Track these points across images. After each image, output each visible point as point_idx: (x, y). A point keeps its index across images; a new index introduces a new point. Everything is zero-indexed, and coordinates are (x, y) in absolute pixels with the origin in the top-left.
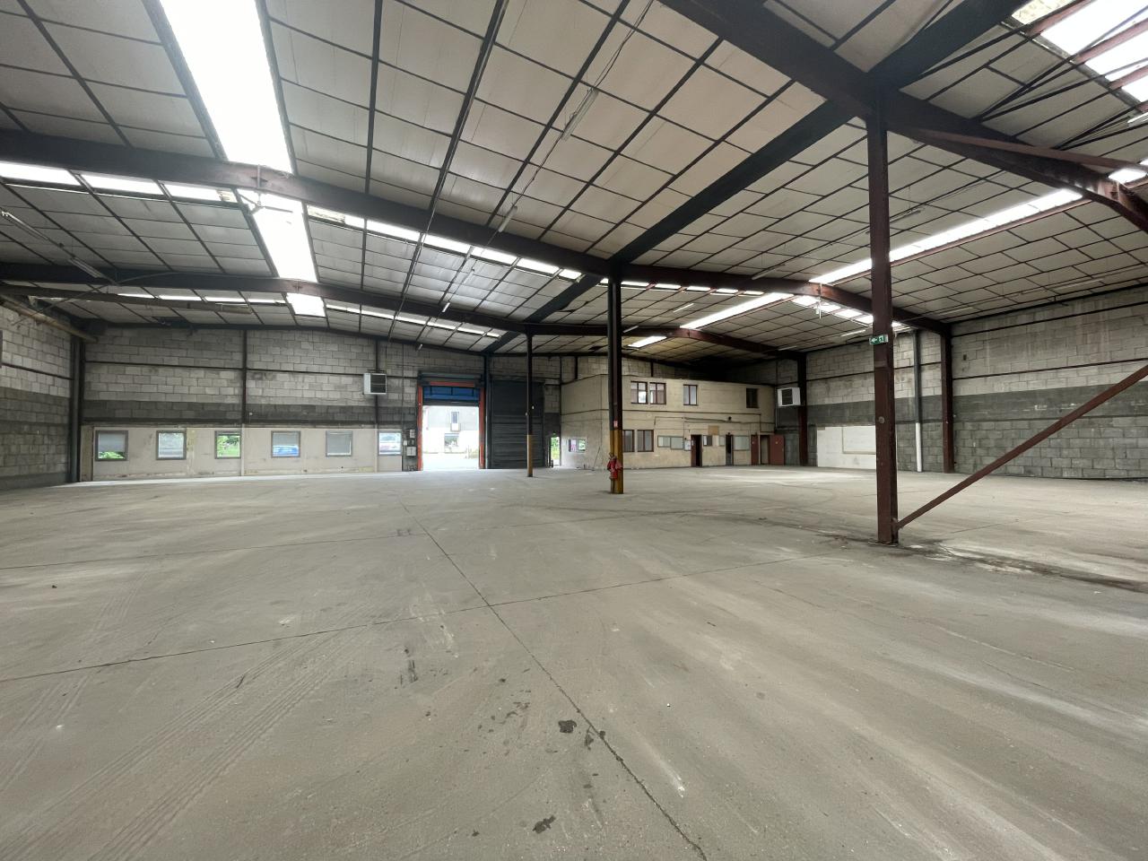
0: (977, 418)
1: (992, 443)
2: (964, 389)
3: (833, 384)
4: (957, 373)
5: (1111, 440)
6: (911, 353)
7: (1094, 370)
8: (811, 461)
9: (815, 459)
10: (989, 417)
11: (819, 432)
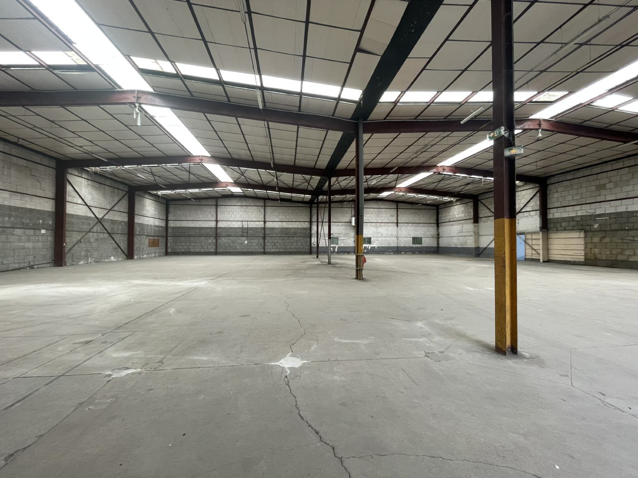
5: (13, 244)
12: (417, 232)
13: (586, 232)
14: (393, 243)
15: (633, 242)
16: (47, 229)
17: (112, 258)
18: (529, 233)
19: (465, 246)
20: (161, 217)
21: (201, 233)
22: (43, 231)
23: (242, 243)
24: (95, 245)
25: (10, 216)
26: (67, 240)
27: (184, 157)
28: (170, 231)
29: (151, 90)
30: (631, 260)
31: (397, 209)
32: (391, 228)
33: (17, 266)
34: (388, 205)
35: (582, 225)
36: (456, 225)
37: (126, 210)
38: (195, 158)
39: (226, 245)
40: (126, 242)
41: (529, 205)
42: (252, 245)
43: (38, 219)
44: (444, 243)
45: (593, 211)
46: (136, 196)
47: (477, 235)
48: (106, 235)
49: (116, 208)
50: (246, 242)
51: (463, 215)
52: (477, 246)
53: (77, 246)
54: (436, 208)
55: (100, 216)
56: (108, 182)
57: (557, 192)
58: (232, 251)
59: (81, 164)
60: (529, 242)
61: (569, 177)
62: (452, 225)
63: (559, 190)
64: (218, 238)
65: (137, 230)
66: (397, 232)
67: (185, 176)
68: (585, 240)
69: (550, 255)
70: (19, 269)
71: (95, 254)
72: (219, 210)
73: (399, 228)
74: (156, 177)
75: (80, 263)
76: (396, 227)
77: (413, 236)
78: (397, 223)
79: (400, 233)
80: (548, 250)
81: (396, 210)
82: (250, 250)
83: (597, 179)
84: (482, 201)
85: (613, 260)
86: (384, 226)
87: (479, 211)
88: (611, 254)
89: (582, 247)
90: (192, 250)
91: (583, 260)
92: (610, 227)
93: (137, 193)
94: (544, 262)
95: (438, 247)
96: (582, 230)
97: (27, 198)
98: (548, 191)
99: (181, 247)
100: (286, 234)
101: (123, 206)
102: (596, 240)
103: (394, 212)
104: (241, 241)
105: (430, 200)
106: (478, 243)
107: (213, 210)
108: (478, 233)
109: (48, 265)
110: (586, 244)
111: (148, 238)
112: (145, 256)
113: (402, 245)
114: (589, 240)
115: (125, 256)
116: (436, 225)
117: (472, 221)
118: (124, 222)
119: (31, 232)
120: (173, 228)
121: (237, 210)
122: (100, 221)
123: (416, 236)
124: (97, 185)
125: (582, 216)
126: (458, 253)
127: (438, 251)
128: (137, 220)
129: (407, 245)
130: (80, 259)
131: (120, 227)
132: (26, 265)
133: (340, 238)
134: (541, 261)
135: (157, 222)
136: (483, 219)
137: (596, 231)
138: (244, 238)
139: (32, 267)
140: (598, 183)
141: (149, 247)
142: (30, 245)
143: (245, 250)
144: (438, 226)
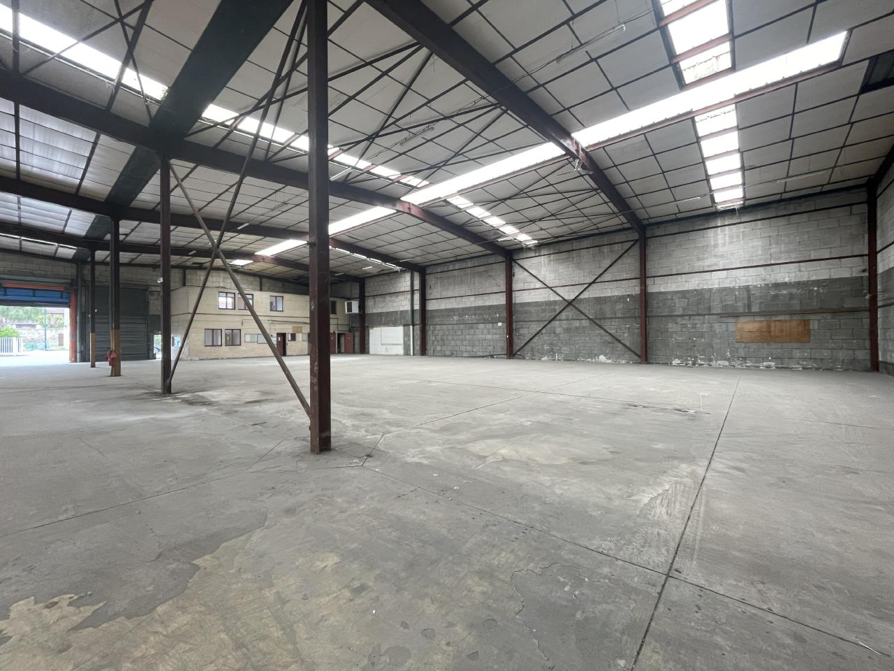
0: (435, 323)
1: (439, 338)
2: (431, 306)
3: (378, 299)
4: (428, 297)
5: (478, 336)
6: (409, 283)
7: (472, 298)
8: (367, 350)
9: (368, 349)
10: (439, 323)
11: (371, 331)
16: (503, 322)
22: (500, 324)
24: (564, 336)
37: (633, 275)
43: (495, 313)
75: (543, 359)
119: (490, 326)
130: (543, 354)
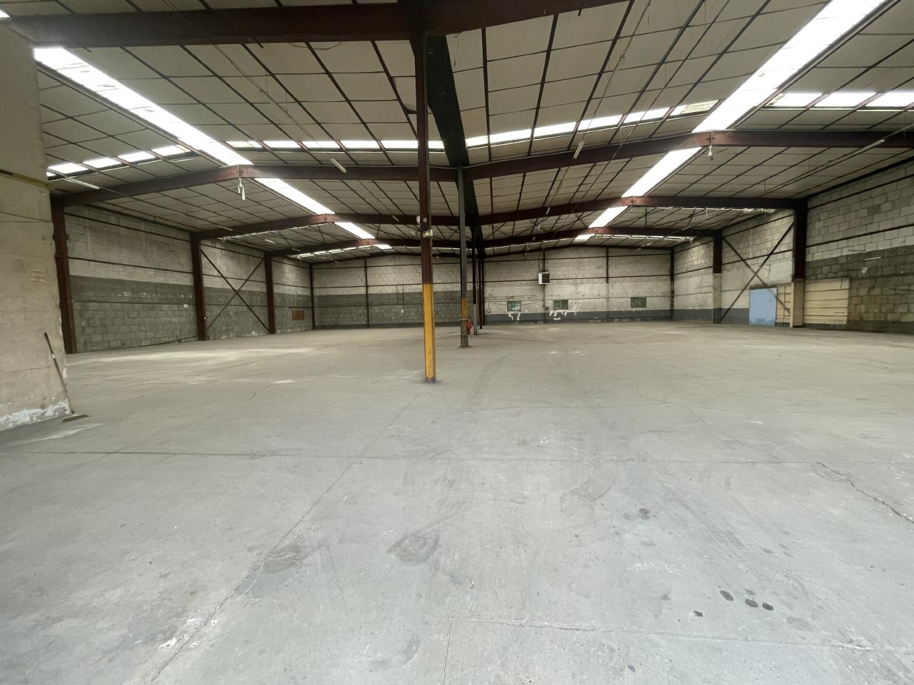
1: (97, 322)
10: (93, 299)
12: (638, 290)
13: (851, 280)
14: (600, 306)
15: (908, 292)
16: (189, 304)
17: (253, 332)
18: (781, 285)
19: (705, 308)
20: (304, 285)
21: (349, 301)
22: (186, 306)
23: (398, 313)
24: (234, 318)
25: (156, 292)
26: (208, 314)
27: (306, 218)
28: (316, 300)
29: (251, 163)
30: (905, 319)
31: (607, 257)
32: (597, 285)
33: (167, 340)
34: (592, 252)
35: (845, 270)
36: (695, 276)
37: (264, 280)
38: (319, 217)
39: (379, 316)
40: (267, 315)
41: (783, 242)
42: (410, 315)
43: (180, 294)
44: (680, 304)
45: (861, 248)
46: (273, 262)
47: (718, 290)
48: (245, 308)
49: (252, 278)
50: (402, 311)
51: (703, 261)
52: (718, 307)
53: (217, 320)
54: (669, 252)
55: (237, 288)
56: (242, 250)
57: (819, 220)
58: (386, 322)
59: (214, 234)
60: (781, 298)
61: (835, 196)
62: (690, 277)
63: (823, 216)
64: (369, 307)
65: (277, 301)
66: (608, 291)
67: (318, 237)
68: (849, 293)
69: (806, 317)
70: (169, 343)
71: (236, 328)
72: (368, 272)
73: (611, 284)
74: (289, 241)
75: (222, 338)
76: (605, 284)
77: (632, 295)
78: (607, 278)
79: (611, 291)
80: (803, 309)
81: (605, 259)
82: (408, 322)
83: (870, 198)
84: (727, 238)
85: (881, 321)
86: (588, 283)
87: (723, 255)
88: (880, 312)
89: (845, 303)
90: (342, 323)
91: (845, 323)
92: (882, 271)
93: (274, 259)
94: (794, 327)
95: (672, 311)
96: (846, 277)
97: (169, 274)
98: (808, 220)
99: (328, 320)
100: (452, 299)
101: (260, 274)
102: (863, 292)
103: (602, 262)
104: (396, 311)
105: (650, 241)
106: (720, 302)
107: (362, 272)
108: (721, 287)
109: (193, 339)
110: (850, 298)
111: (291, 310)
112: (290, 330)
113: (615, 309)
114: (854, 291)
115: (267, 331)
116: (669, 278)
117: (711, 270)
118: (262, 292)
119: (175, 307)
120: (319, 296)
121: (390, 272)
122: (237, 293)
123: (637, 296)
124: (231, 254)
125: (847, 256)
126: (696, 318)
127: (671, 316)
128: (277, 290)
129: (622, 309)
130: (222, 334)
131: (259, 298)
132: (175, 339)
133: (523, 303)
134: (791, 325)
135: (300, 292)
136: (728, 266)
137: (863, 278)
138: (400, 307)
139: (179, 341)
140: (872, 204)
141: (293, 320)
142: (175, 320)
143: (401, 322)
144: (672, 280)
